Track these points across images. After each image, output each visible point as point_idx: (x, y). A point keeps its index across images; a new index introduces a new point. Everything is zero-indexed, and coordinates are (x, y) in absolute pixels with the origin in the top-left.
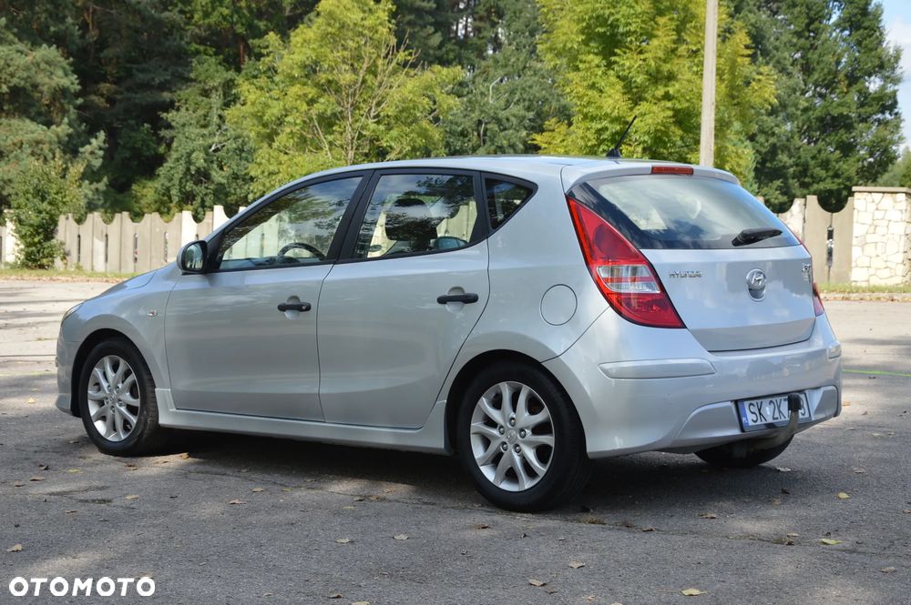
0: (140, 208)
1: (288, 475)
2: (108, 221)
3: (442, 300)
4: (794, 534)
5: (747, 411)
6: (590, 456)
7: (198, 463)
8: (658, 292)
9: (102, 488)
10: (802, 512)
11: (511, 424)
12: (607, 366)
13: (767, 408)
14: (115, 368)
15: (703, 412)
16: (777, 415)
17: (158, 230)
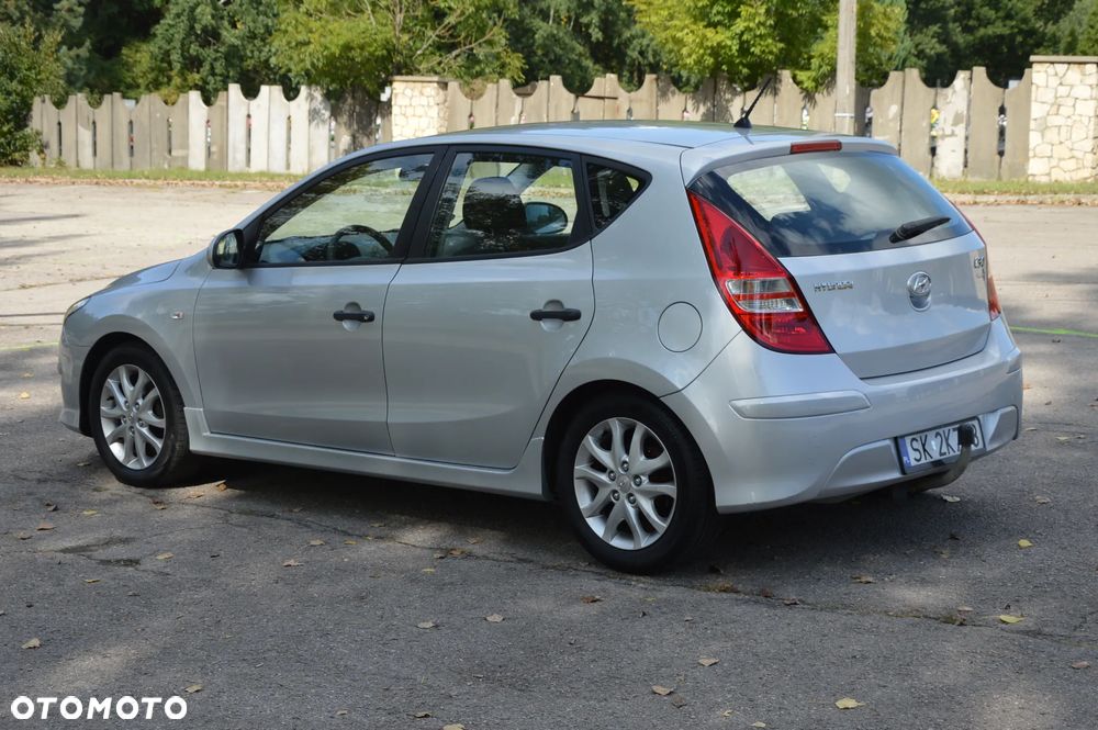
0: (133, 79)
1: (350, 516)
2: (96, 104)
3: (537, 316)
4: (967, 609)
5: (909, 449)
6: (720, 511)
7: (239, 498)
8: (801, 310)
9: (125, 541)
10: (976, 571)
11: (623, 469)
12: (740, 403)
13: (933, 443)
14: (133, 379)
15: (856, 454)
16: (944, 449)
17: (158, 115)
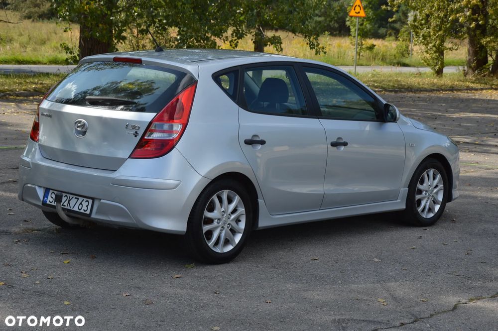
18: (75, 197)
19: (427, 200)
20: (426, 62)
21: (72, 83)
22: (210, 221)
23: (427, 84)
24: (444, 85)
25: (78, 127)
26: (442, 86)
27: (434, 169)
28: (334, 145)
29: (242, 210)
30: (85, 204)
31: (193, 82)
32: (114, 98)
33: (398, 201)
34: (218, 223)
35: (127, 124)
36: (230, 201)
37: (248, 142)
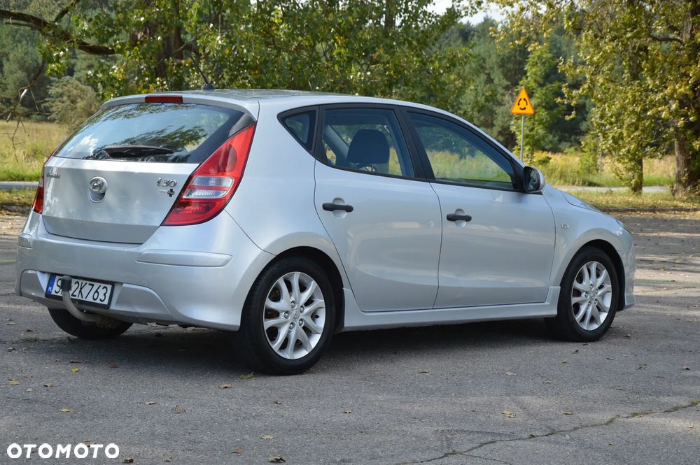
18: (88, 282)
19: (589, 306)
20: (618, 175)
21: (90, 137)
22: (274, 314)
23: (619, 203)
24: (643, 204)
25: (94, 187)
26: (640, 205)
27: (597, 263)
28: (452, 218)
29: (320, 302)
30: (101, 291)
31: (251, 124)
32: (143, 146)
33: (546, 303)
34: (286, 317)
35: (160, 181)
36: (303, 288)
37: (327, 207)
